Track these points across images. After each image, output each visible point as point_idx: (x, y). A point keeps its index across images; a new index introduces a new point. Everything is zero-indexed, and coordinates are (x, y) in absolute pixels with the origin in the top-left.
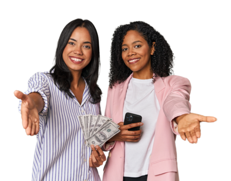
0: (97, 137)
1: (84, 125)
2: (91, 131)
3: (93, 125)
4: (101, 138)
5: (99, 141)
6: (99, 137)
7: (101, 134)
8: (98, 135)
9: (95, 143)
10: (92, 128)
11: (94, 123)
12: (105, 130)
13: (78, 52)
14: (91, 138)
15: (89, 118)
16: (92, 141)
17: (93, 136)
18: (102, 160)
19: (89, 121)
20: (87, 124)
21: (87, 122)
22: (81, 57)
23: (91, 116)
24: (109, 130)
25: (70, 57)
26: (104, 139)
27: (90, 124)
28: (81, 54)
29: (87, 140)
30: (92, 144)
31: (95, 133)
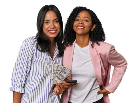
0: (58, 77)
1: (49, 71)
2: (54, 74)
3: (55, 70)
4: (61, 78)
5: (60, 79)
6: (59, 77)
7: (61, 75)
8: (59, 76)
9: (57, 81)
10: (54, 72)
11: (55, 69)
12: (63, 73)
13: (52, 27)
14: (54, 78)
15: (52, 66)
16: (56, 80)
17: (56, 77)
18: (62, 90)
19: (52, 68)
20: (51, 70)
21: (51, 69)
22: (55, 29)
23: (53, 65)
24: (65, 73)
25: (49, 31)
26: (63, 78)
27: (53, 69)
28: (55, 27)
29: (52, 80)
30: (55, 82)
31: (57, 75)
